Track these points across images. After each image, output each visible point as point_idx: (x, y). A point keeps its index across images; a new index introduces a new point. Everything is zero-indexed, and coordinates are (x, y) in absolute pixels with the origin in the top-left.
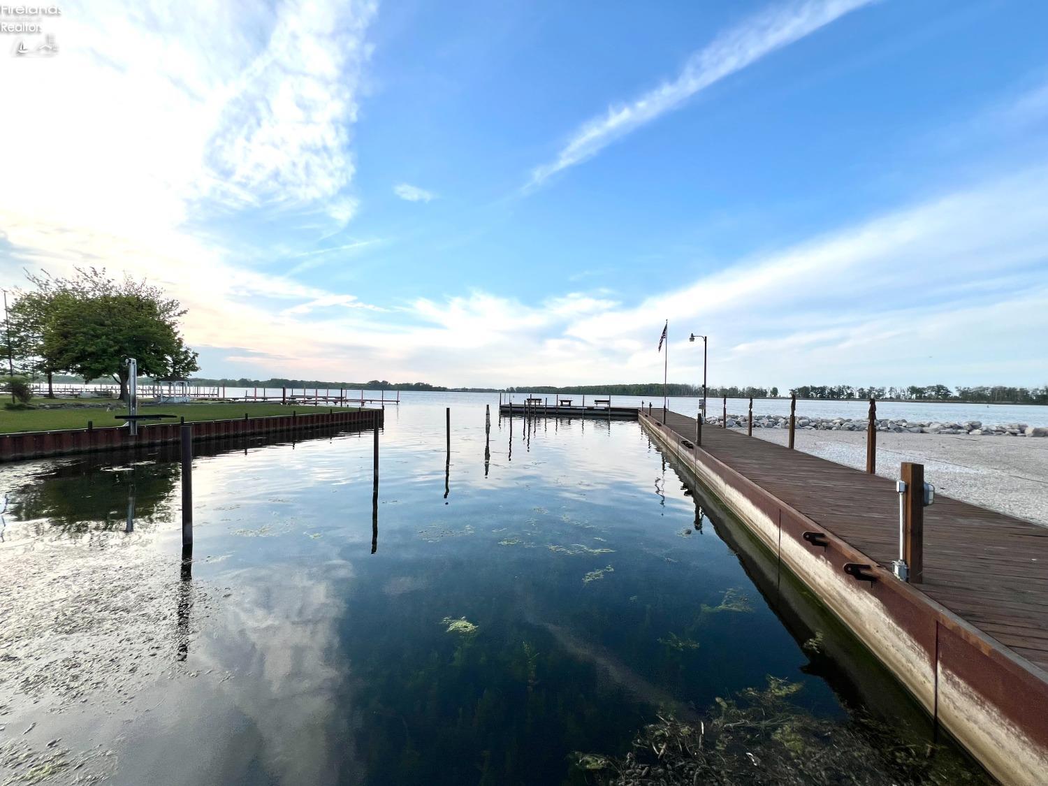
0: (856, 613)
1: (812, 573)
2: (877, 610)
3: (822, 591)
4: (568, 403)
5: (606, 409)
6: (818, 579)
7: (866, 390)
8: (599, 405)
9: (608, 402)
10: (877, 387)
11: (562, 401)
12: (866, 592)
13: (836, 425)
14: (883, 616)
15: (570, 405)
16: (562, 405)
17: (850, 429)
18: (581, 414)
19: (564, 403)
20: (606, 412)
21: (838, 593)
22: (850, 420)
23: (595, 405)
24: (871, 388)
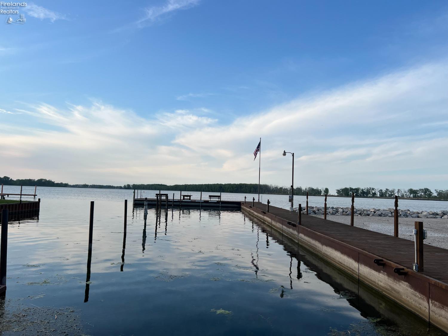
0: (398, 293)
1: (377, 281)
2: (407, 288)
3: (382, 288)
4: (189, 198)
5: (218, 202)
6: (380, 283)
7: (384, 191)
8: (212, 199)
9: (219, 197)
10: (390, 189)
11: (184, 196)
12: (402, 281)
13: (372, 213)
14: (409, 289)
15: (190, 199)
16: (184, 199)
17: (380, 215)
18: (199, 206)
19: (185, 197)
20: (218, 205)
21: (390, 286)
22: (380, 210)
23: (209, 199)
24: (387, 189)
